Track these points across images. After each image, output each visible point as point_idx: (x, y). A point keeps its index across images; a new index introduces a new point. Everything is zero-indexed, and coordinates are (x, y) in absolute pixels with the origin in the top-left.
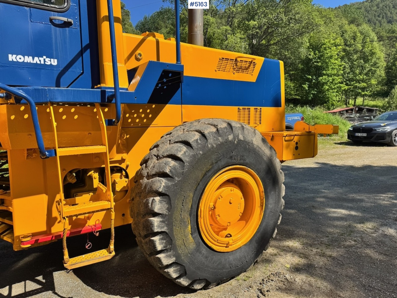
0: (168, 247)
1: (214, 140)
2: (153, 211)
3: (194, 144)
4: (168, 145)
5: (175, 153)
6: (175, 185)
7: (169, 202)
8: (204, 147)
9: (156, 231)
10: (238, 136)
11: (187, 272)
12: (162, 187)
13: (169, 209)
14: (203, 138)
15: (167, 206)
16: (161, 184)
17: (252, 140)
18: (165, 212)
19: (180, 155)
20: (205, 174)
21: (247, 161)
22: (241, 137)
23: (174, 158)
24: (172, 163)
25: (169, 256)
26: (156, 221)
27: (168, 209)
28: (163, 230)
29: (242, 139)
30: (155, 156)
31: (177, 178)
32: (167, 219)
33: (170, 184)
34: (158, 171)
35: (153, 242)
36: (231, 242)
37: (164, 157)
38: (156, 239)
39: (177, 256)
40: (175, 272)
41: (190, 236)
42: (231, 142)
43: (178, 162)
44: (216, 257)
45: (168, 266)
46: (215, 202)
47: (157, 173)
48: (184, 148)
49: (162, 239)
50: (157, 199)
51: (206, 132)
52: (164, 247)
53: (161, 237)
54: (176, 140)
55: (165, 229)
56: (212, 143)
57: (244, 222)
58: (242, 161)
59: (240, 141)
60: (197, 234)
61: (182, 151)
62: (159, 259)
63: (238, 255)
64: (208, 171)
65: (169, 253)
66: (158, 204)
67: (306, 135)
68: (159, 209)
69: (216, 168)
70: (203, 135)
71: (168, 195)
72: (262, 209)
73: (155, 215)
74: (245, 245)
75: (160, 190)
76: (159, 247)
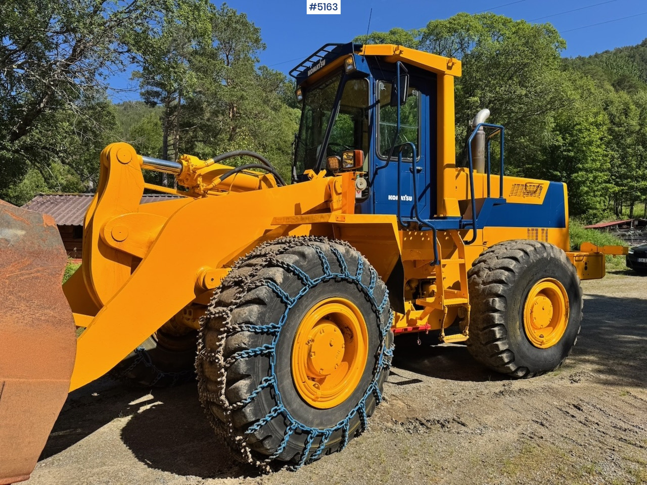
0: (504, 336)
1: (534, 257)
2: (494, 308)
3: (520, 259)
4: (497, 260)
5: (508, 266)
6: (510, 290)
7: (506, 302)
8: (527, 262)
9: (496, 323)
10: (550, 254)
11: (516, 359)
12: (501, 290)
13: (506, 307)
14: (526, 255)
15: (504, 305)
16: (500, 289)
17: (560, 258)
18: (502, 309)
19: (511, 267)
20: (529, 283)
21: (557, 274)
22: (552, 255)
23: (507, 269)
24: (507, 273)
25: (504, 344)
26: (496, 315)
27: (504, 307)
28: (501, 323)
29: (553, 256)
30: (487, 268)
31: (510, 285)
32: (505, 315)
33: (506, 288)
34: (495, 279)
35: (494, 332)
36: (545, 341)
37: (497, 269)
38: (496, 329)
39: (509, 344)
40: (507, 357)
41: (518, 330)
42: (546, 259)
43: (510, 272)
44: (535, 351)
45: (503, 352)
46: (532, 308)
47: (493, 280)
48: (514, 262)
49: (499, 330)
50: (497, 299)
51: (528, 250)
52: (501, 336)
53: (500, 328)
54: (504, 256)
55: (502, 322)
56: (533, 258)
57: (551, 328)
58: (553, 275)
59: (551, 258)
60: (522, 330)
61: (512, 264)
62: (497, 346)
63: (550, 352)
64: (530, 281)
65: (504, 341)
66: (498, 304)
67: (594, 256)
68: (499, 307)
69: (535, 279)
70: (526, 252)
71: (505, 297)
72: (567, 317)
73: (496, 311)
74: (554, 345)
75: (500, 293)
76: (498, 336)
